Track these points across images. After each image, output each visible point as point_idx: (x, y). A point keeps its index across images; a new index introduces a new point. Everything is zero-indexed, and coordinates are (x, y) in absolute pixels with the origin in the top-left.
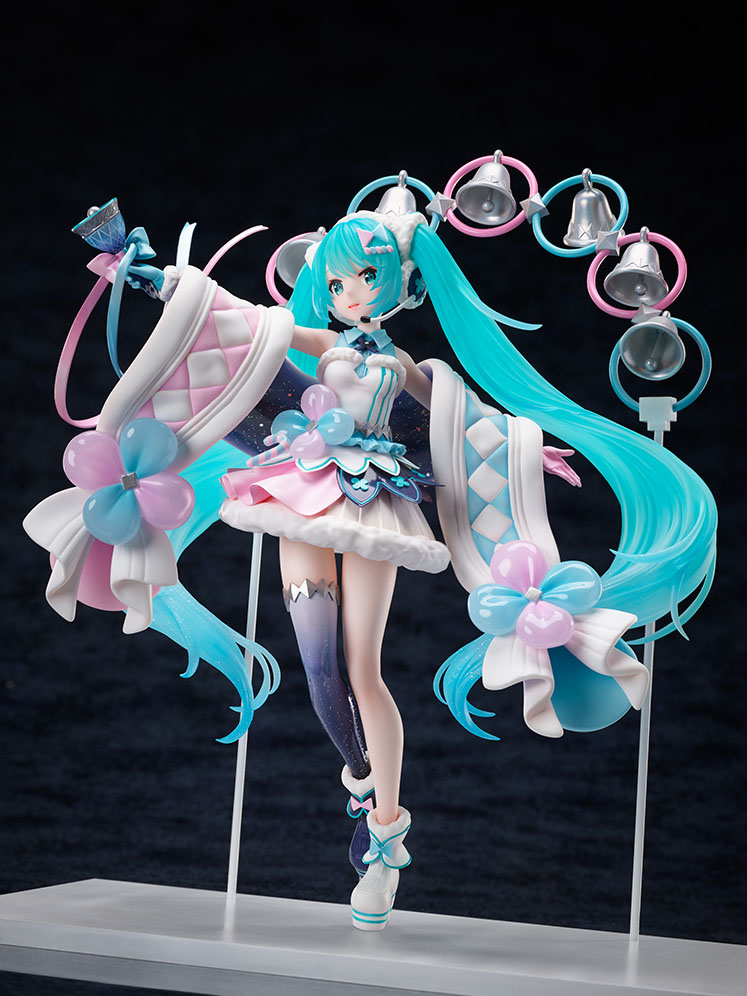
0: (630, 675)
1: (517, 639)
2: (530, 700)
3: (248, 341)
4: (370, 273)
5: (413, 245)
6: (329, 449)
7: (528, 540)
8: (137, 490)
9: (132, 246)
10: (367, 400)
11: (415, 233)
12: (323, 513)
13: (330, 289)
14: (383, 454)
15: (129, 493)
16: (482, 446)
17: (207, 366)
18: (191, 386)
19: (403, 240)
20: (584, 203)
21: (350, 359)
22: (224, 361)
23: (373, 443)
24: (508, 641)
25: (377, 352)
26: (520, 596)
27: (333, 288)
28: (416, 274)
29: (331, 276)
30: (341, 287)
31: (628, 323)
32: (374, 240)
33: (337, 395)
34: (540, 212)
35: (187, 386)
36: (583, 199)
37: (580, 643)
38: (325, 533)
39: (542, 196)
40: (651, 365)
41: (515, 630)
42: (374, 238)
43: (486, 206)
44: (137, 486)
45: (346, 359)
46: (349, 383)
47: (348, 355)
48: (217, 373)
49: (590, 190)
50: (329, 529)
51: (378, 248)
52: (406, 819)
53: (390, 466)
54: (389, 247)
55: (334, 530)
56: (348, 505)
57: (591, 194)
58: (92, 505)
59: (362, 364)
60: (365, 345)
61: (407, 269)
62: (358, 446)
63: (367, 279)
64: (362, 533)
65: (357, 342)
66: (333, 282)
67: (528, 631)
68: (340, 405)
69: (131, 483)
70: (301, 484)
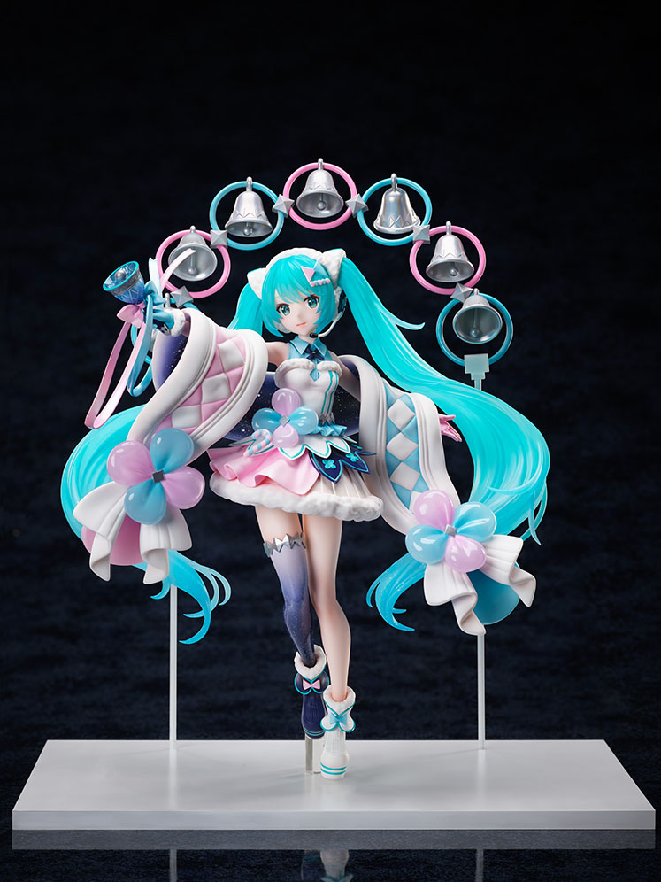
0: (523, 583)
1: (446, 566)
2: (460, 612)
3: (241, 365)
4: (312, 299)
5: (340, 275)
6: (301, 438)
7: (435, 488)
8: (163, 483)
9: (149, 296)
10: (321, 397)
11: (342, 266)
12: (310, 491)
13: (278, 310)
14: (336, 437)
15: (158, 484)
16: (399, 422)
17: (216, 387)
18: (203, 401)
19: (334, 272)
20: (392, 199)
21: (308, 368)
22: (228, 382)
23: (329, 430)
24: (439, 568)
25: (322, 359)
26: (441, 533)
27: (280, 310)
28: (343, 295)
29: (279, 301)
30: (289, 309)
31: (448, 298)
32: (315, 275)
33: (300, 396)
34: (363, 209)
35: (199, 403)
36: (391, 197)
37: (489, 564)
38: (316, 506)
39: (362, 195)
40: (475, 333)
41: (444, 559)
42: (315, 273)
43: (320, 205)
44: (163, 479)
45: (304, 368)
46: (308, 386)
47: (306, 365)
48: (223, 391)
49: (396, 189)
50: (318, 503)
51: (320, 281)
52: (352, 696)
53: (343, 446)
54: (327, 280)
55: (322, 503)
56: (324, 482)
57: (397, 193)
58: (131, 498)
59: (314, 369)
60: (312, 354)
61: (337, 294)
62: (320, 433)
63: (310, 304)
64: (340, 503)
65: (305, 352)
66: (281, 305)
67: (454, 558)
68: (302, 403)
69: (159, 477)
70: (290, 469)
